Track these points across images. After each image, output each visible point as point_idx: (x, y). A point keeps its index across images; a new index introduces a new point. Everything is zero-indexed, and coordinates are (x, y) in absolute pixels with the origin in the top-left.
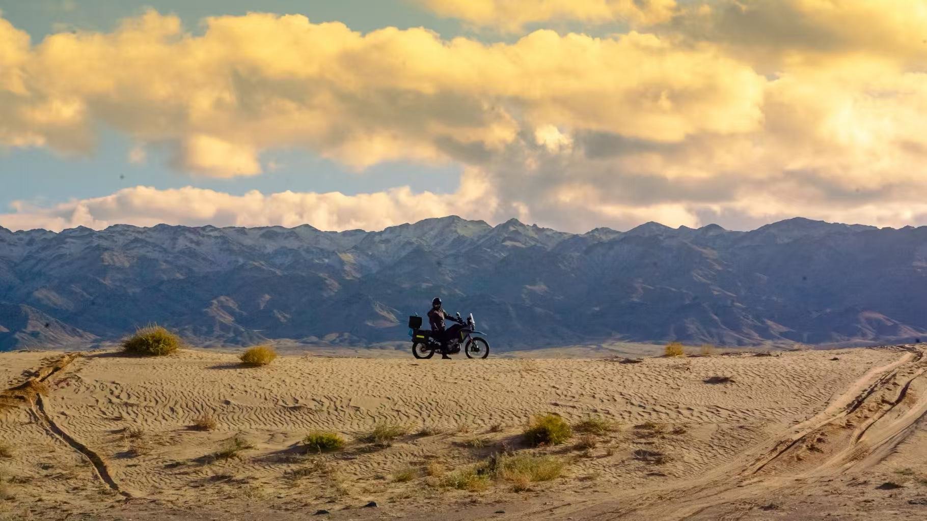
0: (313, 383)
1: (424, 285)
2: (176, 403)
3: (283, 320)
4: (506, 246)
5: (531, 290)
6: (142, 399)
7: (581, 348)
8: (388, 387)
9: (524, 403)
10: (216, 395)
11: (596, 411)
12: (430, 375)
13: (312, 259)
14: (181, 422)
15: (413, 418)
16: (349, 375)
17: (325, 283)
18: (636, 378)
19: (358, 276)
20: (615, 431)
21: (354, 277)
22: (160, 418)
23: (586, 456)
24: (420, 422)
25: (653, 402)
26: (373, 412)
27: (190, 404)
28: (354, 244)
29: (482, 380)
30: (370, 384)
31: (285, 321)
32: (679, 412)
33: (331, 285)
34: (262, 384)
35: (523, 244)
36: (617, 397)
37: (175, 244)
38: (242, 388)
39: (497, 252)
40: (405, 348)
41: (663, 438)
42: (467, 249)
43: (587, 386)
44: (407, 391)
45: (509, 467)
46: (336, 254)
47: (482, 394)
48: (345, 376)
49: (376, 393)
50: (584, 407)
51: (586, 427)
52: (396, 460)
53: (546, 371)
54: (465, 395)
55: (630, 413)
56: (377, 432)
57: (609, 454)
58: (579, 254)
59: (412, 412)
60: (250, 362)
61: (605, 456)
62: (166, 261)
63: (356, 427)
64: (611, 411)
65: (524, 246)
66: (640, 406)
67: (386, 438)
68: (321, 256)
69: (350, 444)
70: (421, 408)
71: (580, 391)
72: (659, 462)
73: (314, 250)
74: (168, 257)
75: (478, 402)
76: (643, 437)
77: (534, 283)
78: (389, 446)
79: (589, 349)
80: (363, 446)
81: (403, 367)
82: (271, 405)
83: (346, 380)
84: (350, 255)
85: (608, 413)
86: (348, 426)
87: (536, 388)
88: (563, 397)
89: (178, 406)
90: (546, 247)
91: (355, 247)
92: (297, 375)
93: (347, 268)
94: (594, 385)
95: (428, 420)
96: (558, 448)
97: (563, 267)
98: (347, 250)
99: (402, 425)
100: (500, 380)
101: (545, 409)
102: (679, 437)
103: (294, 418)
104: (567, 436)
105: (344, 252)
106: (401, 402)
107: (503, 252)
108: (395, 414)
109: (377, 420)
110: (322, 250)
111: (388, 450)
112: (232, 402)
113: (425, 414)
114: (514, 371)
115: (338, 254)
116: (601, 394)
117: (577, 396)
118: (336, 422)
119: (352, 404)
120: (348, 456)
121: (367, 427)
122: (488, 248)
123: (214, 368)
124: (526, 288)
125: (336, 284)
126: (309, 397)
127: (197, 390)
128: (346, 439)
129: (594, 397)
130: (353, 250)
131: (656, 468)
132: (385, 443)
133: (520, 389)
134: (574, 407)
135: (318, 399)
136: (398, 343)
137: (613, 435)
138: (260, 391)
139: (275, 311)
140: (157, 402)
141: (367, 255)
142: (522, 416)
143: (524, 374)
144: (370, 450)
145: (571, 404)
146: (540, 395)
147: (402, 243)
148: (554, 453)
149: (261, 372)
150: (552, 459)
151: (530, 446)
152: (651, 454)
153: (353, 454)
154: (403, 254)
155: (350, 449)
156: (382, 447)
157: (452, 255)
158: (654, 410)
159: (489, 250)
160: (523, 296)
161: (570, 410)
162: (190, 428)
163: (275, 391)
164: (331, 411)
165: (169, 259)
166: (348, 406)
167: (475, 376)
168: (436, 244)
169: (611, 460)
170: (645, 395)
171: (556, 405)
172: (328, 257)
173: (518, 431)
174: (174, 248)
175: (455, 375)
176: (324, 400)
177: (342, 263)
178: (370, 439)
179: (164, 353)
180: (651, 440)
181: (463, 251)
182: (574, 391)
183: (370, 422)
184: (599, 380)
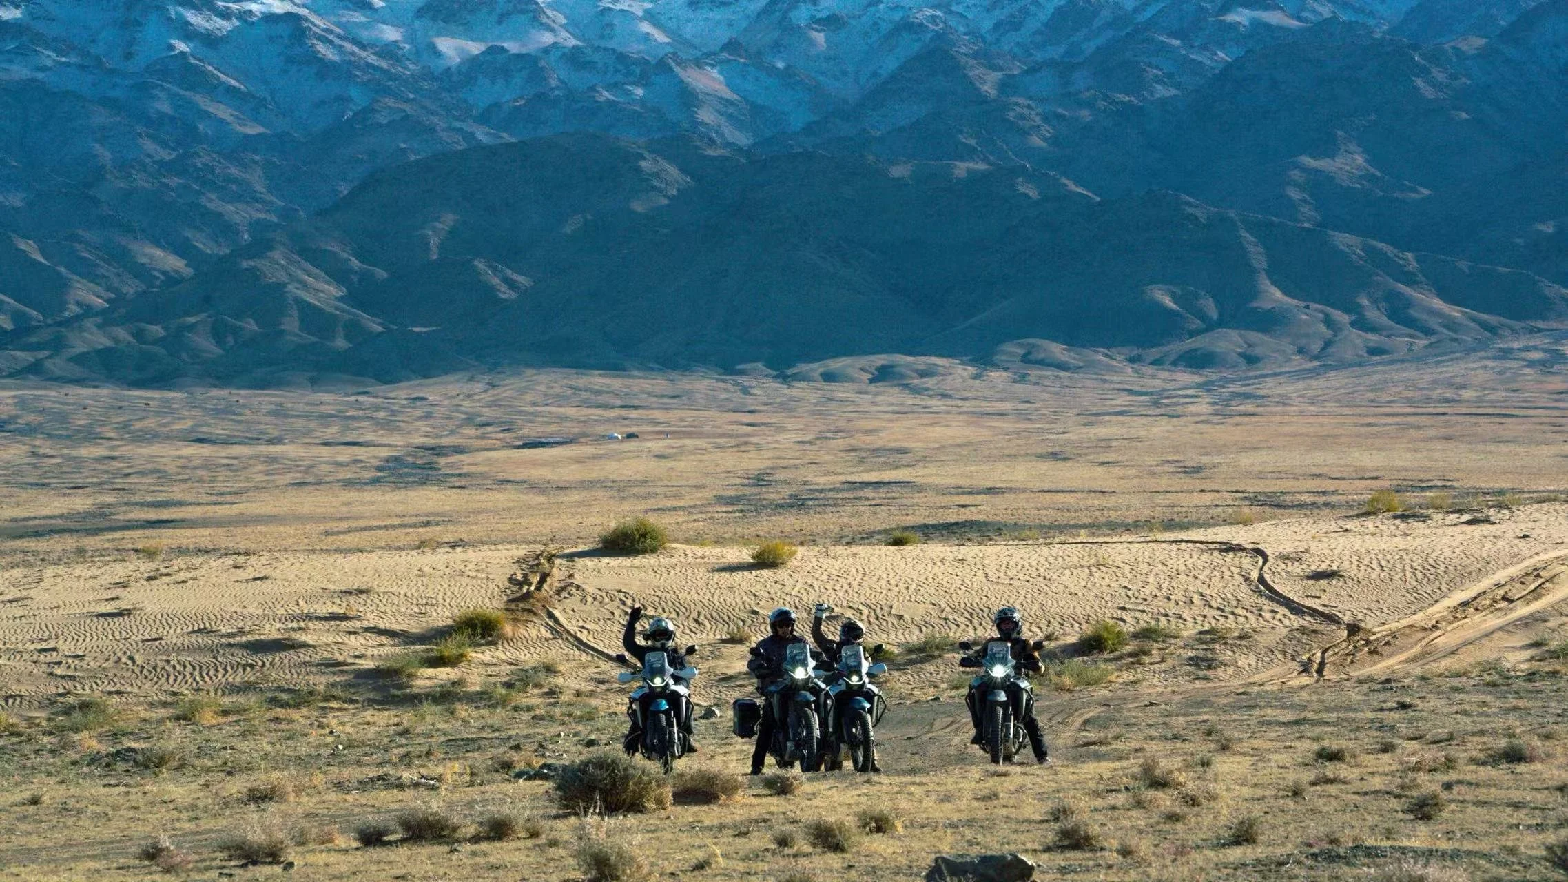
0: (846, 587)
1: (962, 169)
2: (699, 614)
3: (506, 293)
4: (1234, 26)
5: (1317, 171)
6: (660, 610)
7: (1490, 363)
8: (932, 591)
9: (1088, 608)
10: (740, 603)
11: (1167, 615)
12: (980, 573)
13: (593, 89)
14: (711, 635)
15: (963, 627)
16: (884, 576)
17: (638, 170)
18: (1228, 573)
19: (743, 139)
20: (1176, 637)
21: (728, 144)
22: (687, 631)
23: (1138, 662)
24: (970, 630)
25: (1235, 603)
26: (918, 619)
27: (715, 614)
28: (724, 35)
29: (1041, 579)
30: (912, 588)
31: (514, 295)
32: (1260, 615)
33: (657, 175)
34: (788, 589)
35: (1291, 16)
36: (1196, 599)
37: (132, 42)
38: (766, 595)
39: (1204, 48)
40: (902, 376)
41: (1225, 644)
42: (1100, 41)
43: (1165, 586)
44: (954, 596)
45: (1058, 674)
46: (671, 69)
47: (1041, 598)
48: (880, 578)
49: (919, 598)
50: (1156, 611)
51: (1146, 634)
52: (948, 670)
53: (1121, 565)
54: (1022, 598)
55: (1205, 617)
56: (927, 643)
57: (1163, 661)
58: (1481, 42)
59: (961, 620)
60: (765, 561)
61: (1158, 663)
62: (105, 102)
63: (901, 637)
64: (1184, 616)
65: (1295, 24)
66: (1219, 609)
67: (937, 648)
68: (619, 77)
69: (899, 655)
70: (971, 615)
71: (1155, 592)
72: (1209, 668)
73: (597, 57)
74: (114, 86)
75: (1036, 607)
76: (1205, 643)
77: (1327, 148)
78: (940, 656)
79: (1515, 364)
80: (914, 656)
81: (947, 564)
82: (805, 615)
83: (883, 583)
84: (715, 73)
85: (1180, 618)
86: (893, 636)
87: (1105, 589)
88: (1133, 600)
89: (702, 617)
90: (1371, 22)
91: (732, 46)
92: (825, 578)
93: (706, 116)
94: (1174, 584)
95: (980, 629)
96: (1111, 656)
97: (1429, 92)
98: (708, 55)
99: (951, 634)
100: (1064, 579)
101: (1107, 614)
102: (1244, 642)
103: (832, 629)
104: (1123, 643)
105: (698, 64)
106: (948, 609)
107: (1223, 49)
108: (943, 622)
109: (924, 629)
110: (622, 57)
111: (939, 661)
112: (761, 611)
113: (976, 622)
114: (1082, 567)
115: (677, 69)
116: (1178, 595)
117: (1149, 599)
118: (879, 632)
119: (893, 612)
120: (900, 667)
121: (915, 637)
122: (1174, 35)
123: (724, 570)
124: (1297, 166)
125: (673, 171)
126: (845, 604)
127: (716, 598)
128: (896, 650)
129: (1169, 599)
130: (724, 55)
131: (1203, 673)
132: (936, 653)
133: (1085, 591)
134: (1143, 611)
135: (855, 606)
136: (881, 360)
137: (1173, 641)
138: (788, 598)
139: (480, 265)
140: (678, 614)
141: (772, 71)
142: (1083, 622)
143: (1094, 570)
144: (922, 661)
145: (1141, 607)
146: (1108, 598)
147: (885, 28)
148: (1106, 661)
149: (781, 574)
150: (1103, 666)
151: (1083, 654)
152: (1203, 660)
153: (905, 664)
154: (890, 64)
155: (901, 660)
156: (933, 657)
157: (1051, 63)
158: (1233, 613)
159: (1177, 43)
160: (1294, 194)
161: (1138, 614)
162: (724, 641)
163: (805, 598)
164: (872, 620)
165: (117, 93)
166: (890, 614)
167: (1034, 574)
168: (997, 26)
169: (1163, 666)
170: (1229, 596)
171: (1123, 609)
172: (643, 80)
173: (1072, 639)
174: (128, 56)
175: (1011, 574)
176: (861, 607)
177: (689, 98)
178: (921, 649)
179: (653, 551)
180: (1211, 646)
181: (1090, 47)
182: (1148, 592)
183: (917, 632)
184: (1182, 577)
